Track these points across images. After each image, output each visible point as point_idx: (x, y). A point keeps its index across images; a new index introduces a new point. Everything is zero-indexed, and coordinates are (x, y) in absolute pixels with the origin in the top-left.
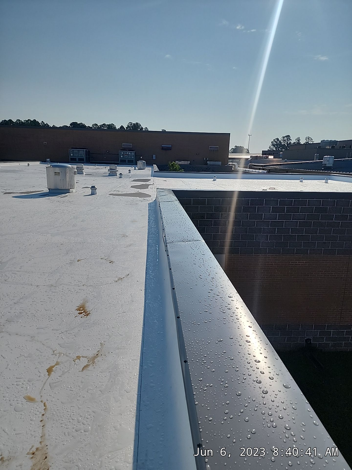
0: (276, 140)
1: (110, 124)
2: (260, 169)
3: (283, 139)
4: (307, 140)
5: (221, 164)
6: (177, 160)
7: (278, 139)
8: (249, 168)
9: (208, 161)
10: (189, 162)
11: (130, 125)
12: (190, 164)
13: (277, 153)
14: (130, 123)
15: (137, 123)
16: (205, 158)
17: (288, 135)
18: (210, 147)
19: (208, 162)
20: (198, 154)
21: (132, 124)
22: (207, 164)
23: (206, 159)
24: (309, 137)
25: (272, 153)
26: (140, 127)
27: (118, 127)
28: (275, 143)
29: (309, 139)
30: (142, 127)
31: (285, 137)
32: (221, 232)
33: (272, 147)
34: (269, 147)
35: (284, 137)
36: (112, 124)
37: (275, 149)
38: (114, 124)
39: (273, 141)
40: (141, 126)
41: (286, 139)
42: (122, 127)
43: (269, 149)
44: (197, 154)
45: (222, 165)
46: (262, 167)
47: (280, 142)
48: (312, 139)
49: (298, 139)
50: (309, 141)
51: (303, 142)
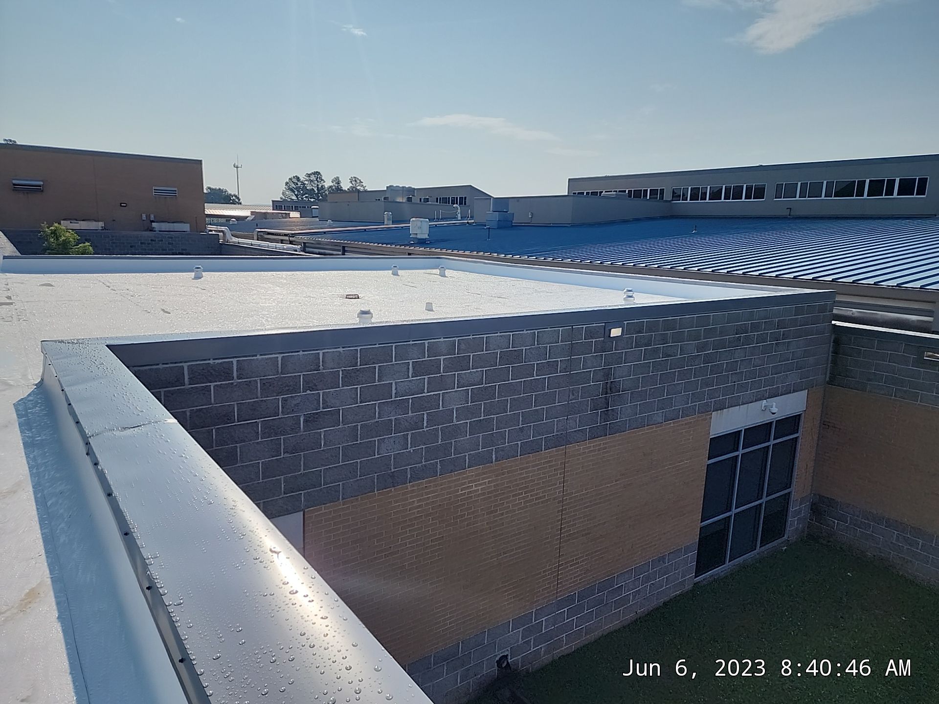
0: (295, 180)
2: (282, 241)
3: (307, 178)
4: (353, 182)
5: (188, 229)
6: (64, 220)
7: (298, 179)
8: (258, 238)
9: (153, 221)
10: (101, 224)
12: (104, 229)
13: (303, 207)
16: (144, 216)
17: (316, 171)
18: (154, 190)
19: (154, 224)
20: (125, 205)
22: (152, 230)
23: (148, 217)
24: (355, 178)
25: (292, 207)
28: (293, 185)
29: (356, 181)
31: (311, 174)
32: (287, 452)
33: (287, 193)
34: (283, 193)
35: (309, 175)
37: (294, 198)
39: (288, 182)
41: (313, 178)
43: (284, 198)
44: (121, 206)
45: (191, 231)
46: (287, 238)
47: (303, 183)
48: (362, 181)
49: (337, 181)
50: (357, 185)
51: (346, 186)
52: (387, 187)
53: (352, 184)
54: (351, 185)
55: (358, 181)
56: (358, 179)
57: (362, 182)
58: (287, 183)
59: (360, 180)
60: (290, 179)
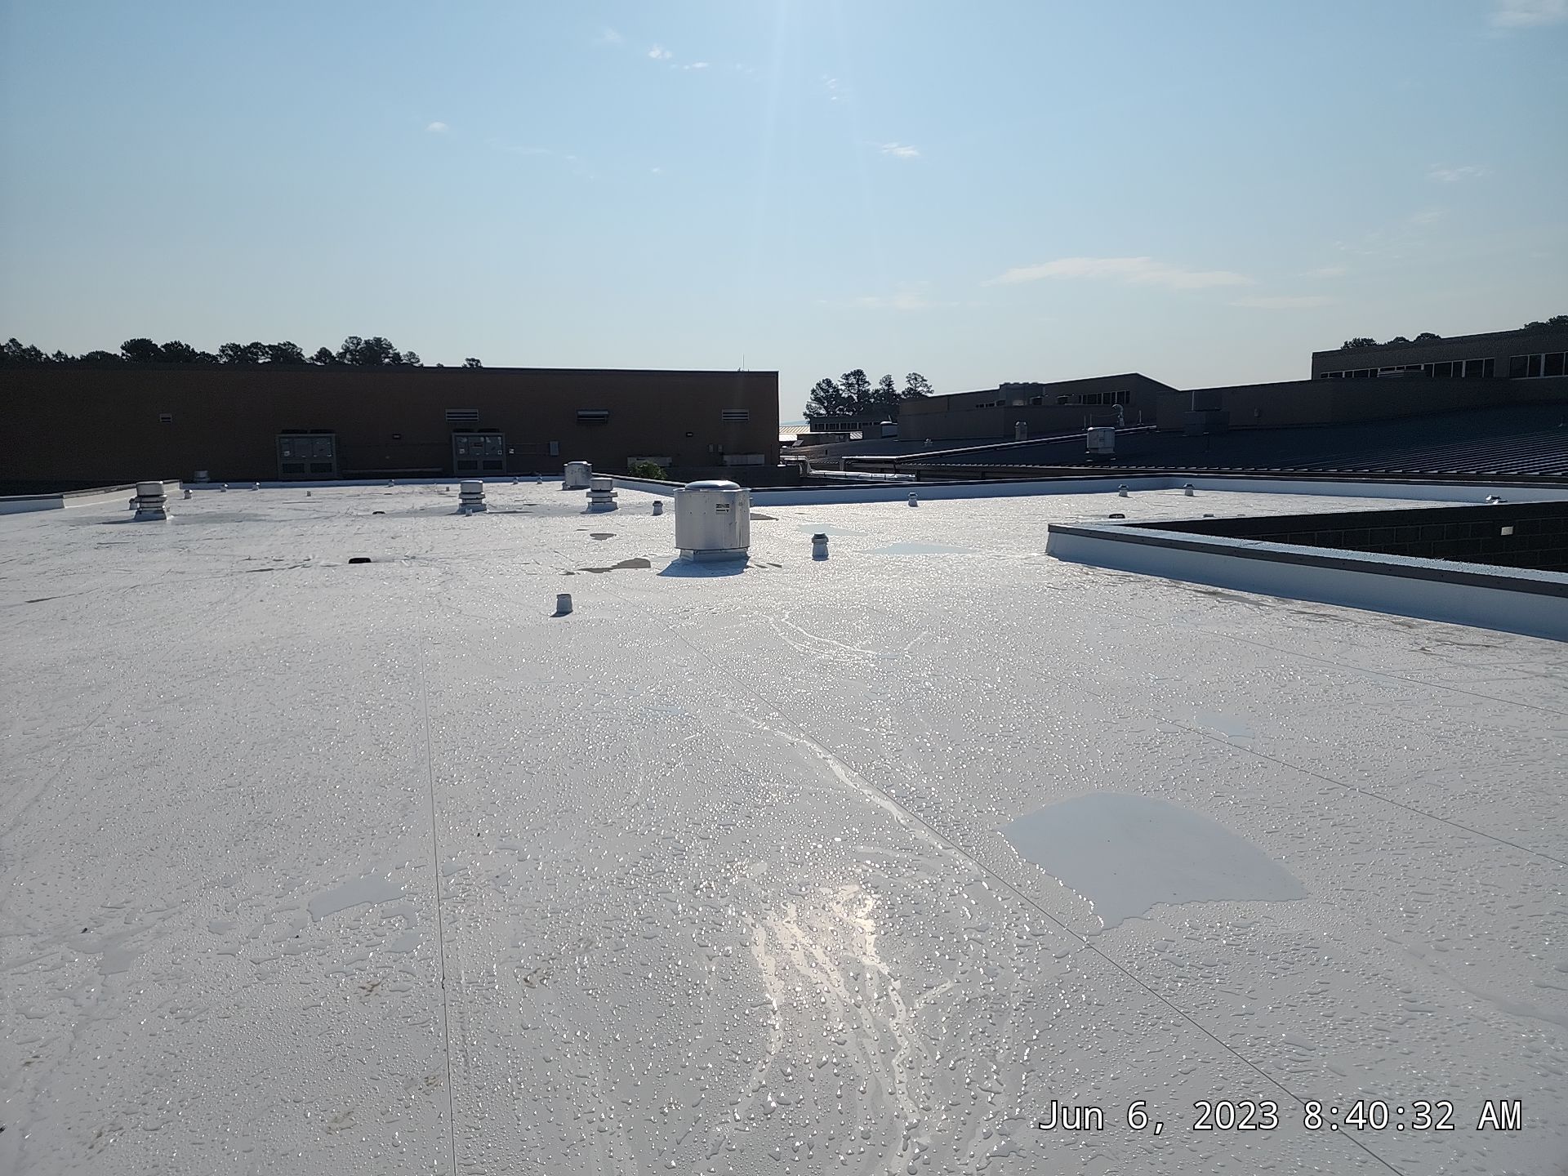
0: (824, 386)
1: (279, 344)
3: (844, 381)
4: (912, 382)
5: (763, 462)
7: (828, 382)
9: (721, 453)
11: (352, 347)
12: (673, 464)
13: (867, 424)
14: (350, 338)
15: (378, 340)
16: (711, 447)
17: (856, 369)
18: (724, 412)
20: (691, 435)
21: (358, 344)
22: (723, 463)
23: (716, 448)
25: (838, 425)
26: (391, 351)
27: (309, 352)
28: (822, 394)
29: (916, 379)
30: (396, 351)
31: (849, 375)
33: (813, 405)
35: (847, 377)
36: (289, 343)
37: (823, 411)
38: (293, 345)
40: (391, 347)
41: (852, 380)
42: (324, 353)
44: (687, 436)
45: (765, 464)
47: (837, 390)
48: (925, 378)
49: (888, 382)
50: (918, 385)
51: (900, 387)
52: (1001, 386)
53: (911, 385)
54: (909, 386)
55: (920, 379)
56: (919, 376)
57: (925, 381)
58: (813, 391)
59: (922, 378)
60: (819, 384)
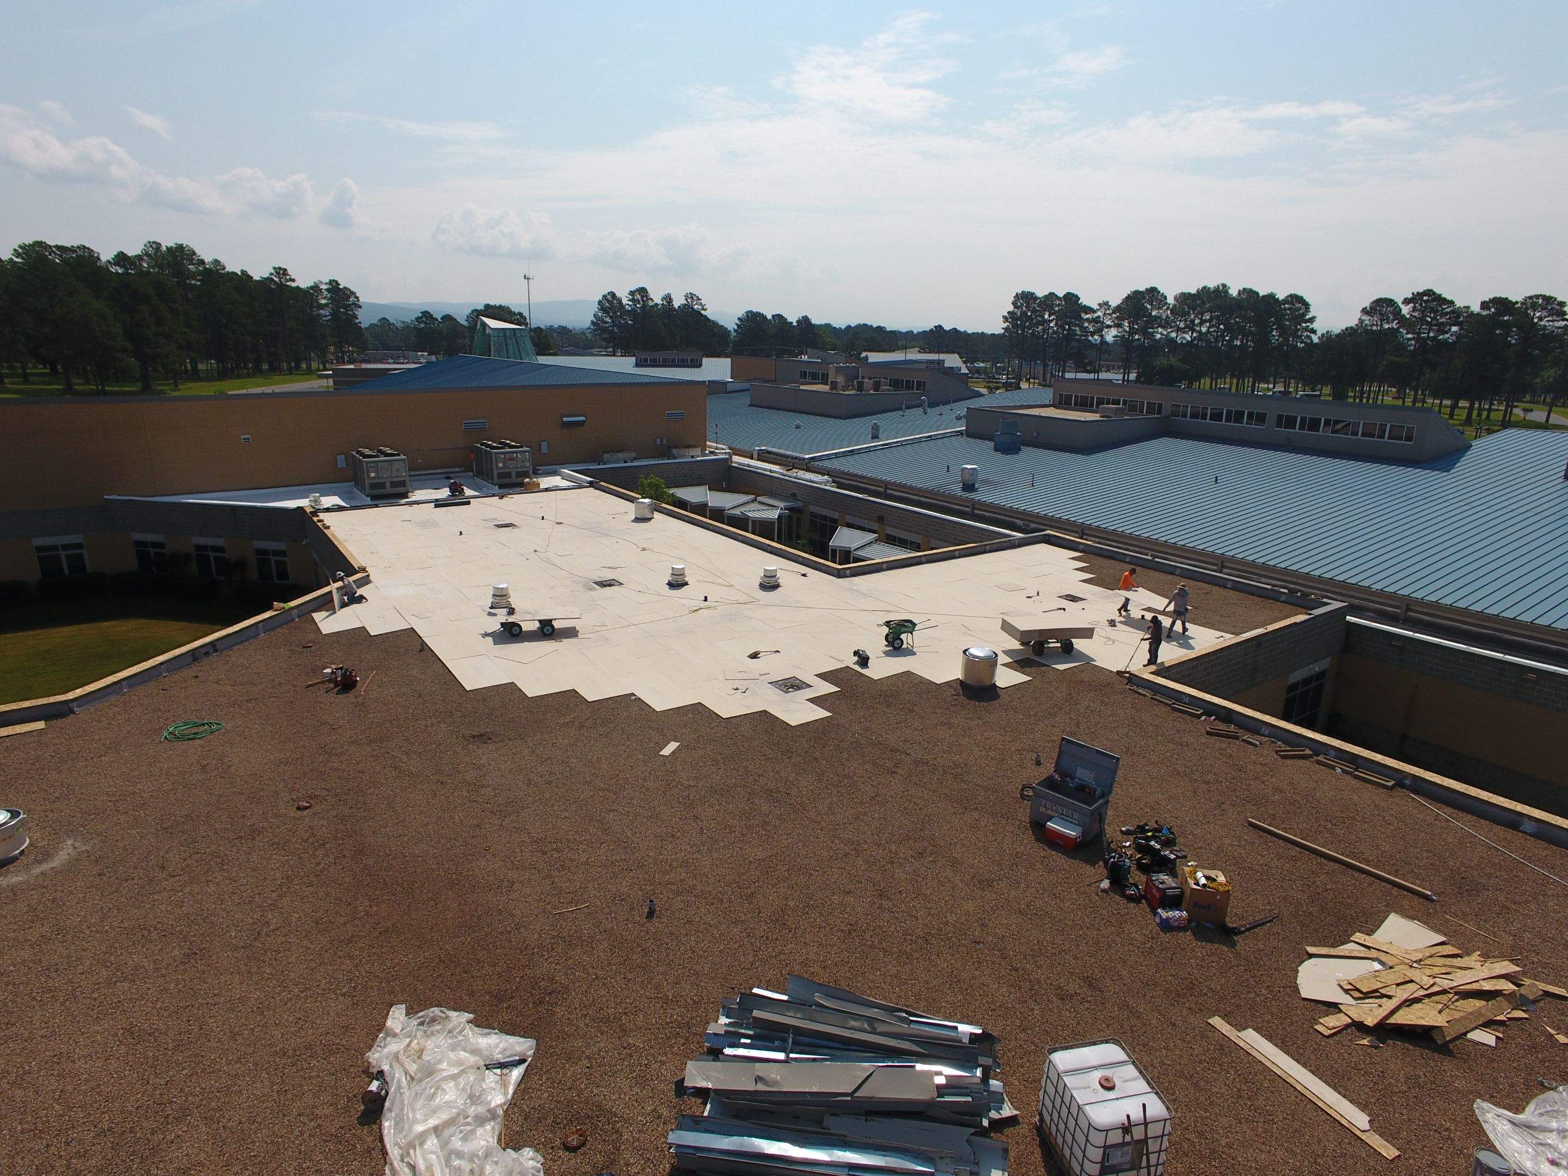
0: (609, 297)
3: (631, 297)
5: (700, 453)
7: (613, 295)
11: (151, 251)
15: (180, 248)
16: (658, 440)
17: (642, 288)
18: (667, 414)
21: (158, 249)
23: (662, 441)
26: (195, 257)
28: (607, 304)
29: (692, 298)
30: (201, 258)
31: (634, 292)
41: (637, 295)
47: (620, 301)
49: (668, 298)
50: (693, 303)
53: (688, 302)
55: (695, 298)
56: (694, 295)
59: (698, 297)
60: (604, 296)
